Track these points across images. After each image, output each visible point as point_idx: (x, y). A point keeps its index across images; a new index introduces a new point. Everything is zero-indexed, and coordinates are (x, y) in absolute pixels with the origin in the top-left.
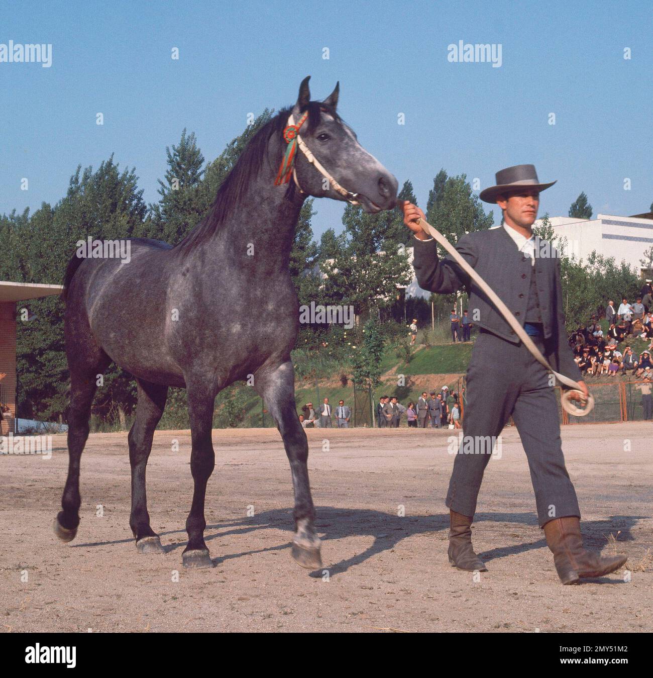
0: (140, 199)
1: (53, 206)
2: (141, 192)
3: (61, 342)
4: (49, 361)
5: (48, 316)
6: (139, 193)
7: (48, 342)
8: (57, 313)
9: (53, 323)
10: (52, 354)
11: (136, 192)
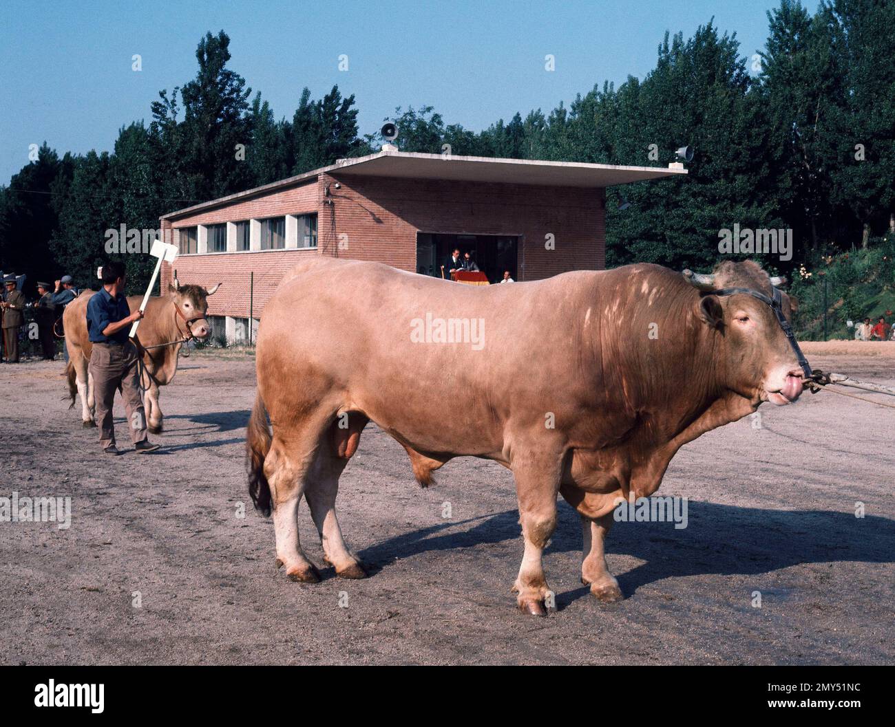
0: (742, 68)
1: (641, 81)
2: (744, 61)
3: (653, 231)
4: (640, 251)
5: (638, 201)
6: (741, 61)
7: (639, 230)
8: (648, 198)
9: (643, 210)
10: (643, 244)
11: (737, 61)
